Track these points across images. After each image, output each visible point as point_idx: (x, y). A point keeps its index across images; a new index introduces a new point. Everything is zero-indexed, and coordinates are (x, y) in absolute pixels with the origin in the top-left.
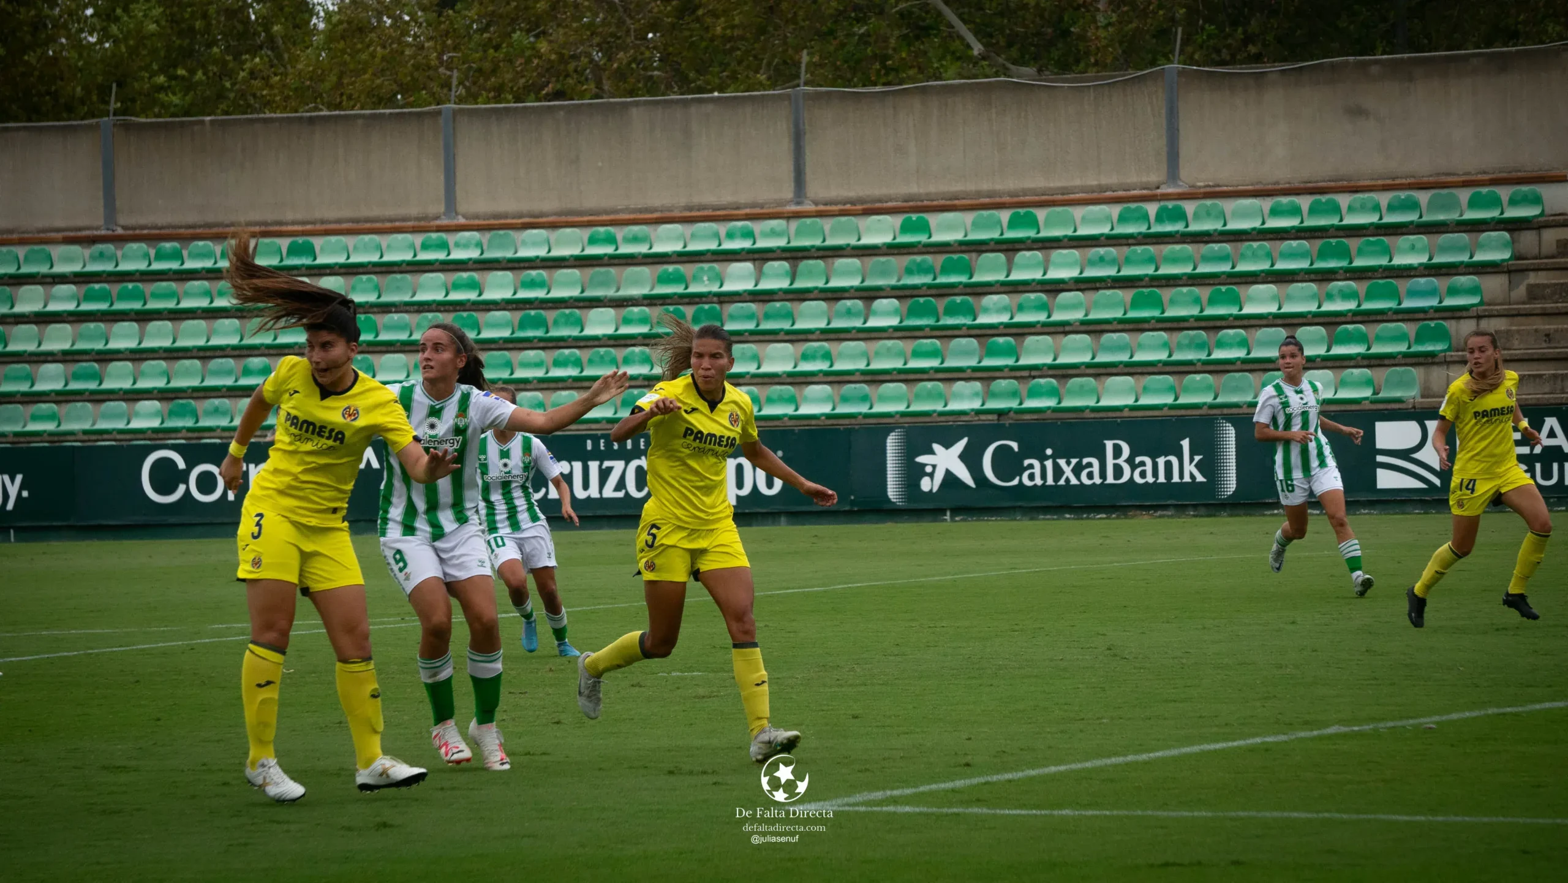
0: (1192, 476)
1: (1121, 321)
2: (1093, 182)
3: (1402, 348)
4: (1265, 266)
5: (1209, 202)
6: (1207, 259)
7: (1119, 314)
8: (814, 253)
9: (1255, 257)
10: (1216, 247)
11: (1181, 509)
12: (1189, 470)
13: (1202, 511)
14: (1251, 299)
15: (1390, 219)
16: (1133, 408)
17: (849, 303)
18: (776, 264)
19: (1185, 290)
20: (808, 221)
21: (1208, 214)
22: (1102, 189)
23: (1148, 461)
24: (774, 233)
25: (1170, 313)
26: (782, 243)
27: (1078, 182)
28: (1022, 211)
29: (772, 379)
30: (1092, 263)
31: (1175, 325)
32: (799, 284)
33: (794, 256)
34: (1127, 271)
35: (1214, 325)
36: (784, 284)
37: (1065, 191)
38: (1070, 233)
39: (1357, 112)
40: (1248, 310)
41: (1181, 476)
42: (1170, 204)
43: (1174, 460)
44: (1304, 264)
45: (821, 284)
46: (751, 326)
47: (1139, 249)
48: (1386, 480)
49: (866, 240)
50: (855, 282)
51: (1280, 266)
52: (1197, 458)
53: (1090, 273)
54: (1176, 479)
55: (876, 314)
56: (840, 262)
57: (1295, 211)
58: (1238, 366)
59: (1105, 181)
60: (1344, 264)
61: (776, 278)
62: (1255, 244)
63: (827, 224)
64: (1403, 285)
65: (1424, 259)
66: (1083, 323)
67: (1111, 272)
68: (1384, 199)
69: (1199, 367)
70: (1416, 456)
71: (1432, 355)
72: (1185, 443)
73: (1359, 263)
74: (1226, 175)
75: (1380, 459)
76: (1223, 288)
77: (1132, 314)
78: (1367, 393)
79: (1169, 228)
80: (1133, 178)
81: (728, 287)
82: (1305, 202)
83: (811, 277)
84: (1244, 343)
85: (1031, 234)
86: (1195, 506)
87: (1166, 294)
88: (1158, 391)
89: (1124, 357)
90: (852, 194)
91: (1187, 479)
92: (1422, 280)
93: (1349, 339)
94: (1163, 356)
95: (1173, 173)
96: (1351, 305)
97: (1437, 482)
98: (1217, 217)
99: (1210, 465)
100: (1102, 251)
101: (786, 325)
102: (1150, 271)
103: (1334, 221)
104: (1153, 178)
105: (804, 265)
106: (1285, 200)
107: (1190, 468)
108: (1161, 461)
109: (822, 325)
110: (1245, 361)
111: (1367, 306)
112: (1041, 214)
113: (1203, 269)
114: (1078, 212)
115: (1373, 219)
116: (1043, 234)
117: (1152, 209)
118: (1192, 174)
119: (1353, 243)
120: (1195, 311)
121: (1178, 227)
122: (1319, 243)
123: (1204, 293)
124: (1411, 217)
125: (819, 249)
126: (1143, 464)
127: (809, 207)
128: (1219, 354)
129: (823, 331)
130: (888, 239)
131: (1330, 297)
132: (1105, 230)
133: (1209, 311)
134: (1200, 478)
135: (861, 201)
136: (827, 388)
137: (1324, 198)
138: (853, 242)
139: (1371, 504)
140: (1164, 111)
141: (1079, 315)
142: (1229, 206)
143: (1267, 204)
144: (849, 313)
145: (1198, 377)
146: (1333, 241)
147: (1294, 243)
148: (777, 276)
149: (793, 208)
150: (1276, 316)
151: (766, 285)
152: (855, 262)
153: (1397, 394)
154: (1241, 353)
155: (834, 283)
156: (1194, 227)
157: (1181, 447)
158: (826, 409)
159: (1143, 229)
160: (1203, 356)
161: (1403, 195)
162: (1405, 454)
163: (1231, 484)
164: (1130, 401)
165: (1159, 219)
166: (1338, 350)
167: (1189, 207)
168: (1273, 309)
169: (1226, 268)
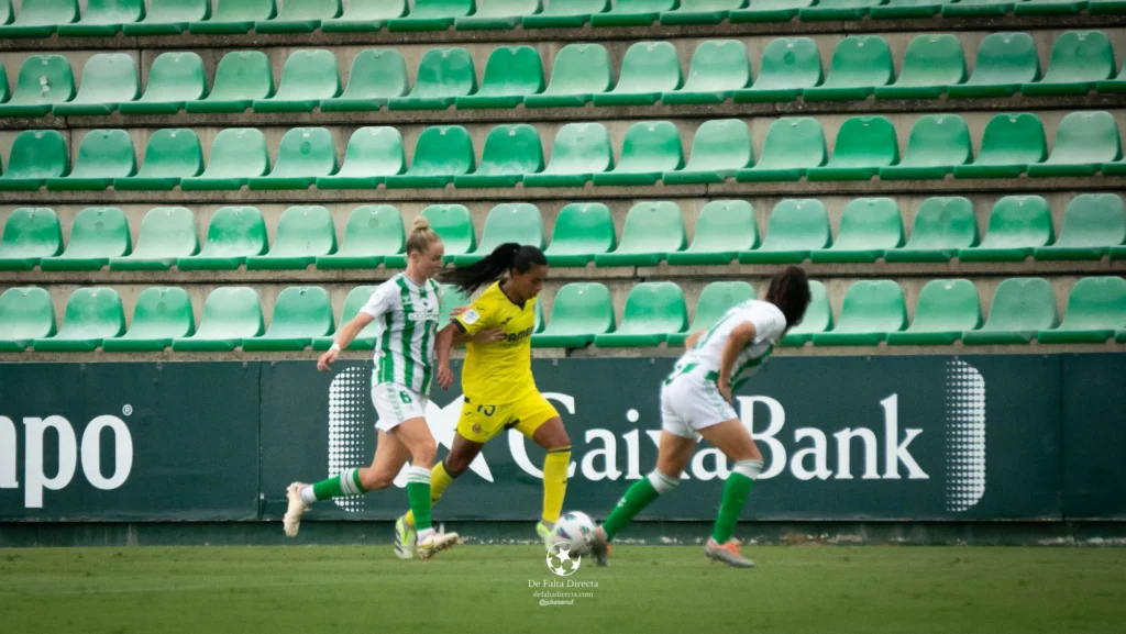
0: (902, 468)
1: (815, 177)
4: (1100, 75)
7: (812, 163)
8: (251, 37)
9: (1081, 58)
10: (1007, 38)
12: (896, 456)
13: (920, 535)
14: (1063, 138)
16: (821, 341)
17: (306, 133)
18: (179, 56)
19: (940, 118)
23: (818, 436)
25: (911, 162)
26: (194, 16)
29: (155, 274)
30: (771, 66)
31: (915, 186)
32: (219, 96)
33: (212, 41)
34: (837, 82)
36: (191, 95)
38: (735, 7)
40: (1059, 158)
41: (881, 467)
43: (868, 436)
45: (259, 96)
46: (121, 172)
47: (861, 40)
49: (355, 15)
50: (326, 94)
52: (912, 433)
53: (768, 84)
54: (871, 472)
55: (358, 154)
56: (298, 56)
61: (176, 82)
62: (1082, 35)
66: (743, 178)
67: (807, 83)
69: (954, 266)
72: (890, 405)
76: (1014, 118)
77: (838, 164)
81: (87, 99)
86: (907, 526)
87: (905, 125)
88: (871, 310)
91: (891, 473)
94: (888, 243)
99: (936, 449)
100: (791, 42)
101: (187, 173)
102: (878, 81)
105: (232, 59)
107: (897, 453)
108: (844, 437)
109: (255, 172)
110: (1042, 256)
113: (980, 80)
116: (686, 10)
120: (956, 160)
123: (978, 124)
125: (263, 30)
126: (808, 442)
128: (996, 242)
129: (256, 185)
130: (393, 14)
133: (985, 161)
134: (916, 472)
136: (252, 292)
138: (328, 17)
141: (737, 163)
144: (306, 151)
145: (949, 284)
148: (180, 80)
150: (1110, 172)
151: (157, 96)
154: (1037, 241)
155: (286, 95)
157: (881, 411)
158: (248, 332)
160: (963, 245)
163: (974, 484)
164: (817, 327)
168: (1106, 157)
169: (1025, 78)
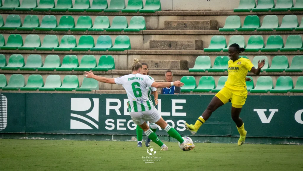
3: (93, 66)
4: (36, 26)
9: (31, 21)
10: (13, 16)
14: (27, 41)
15: (94, 8)
35: (8, 52)
40: (26, 46)
44: (53, 26)
48: (75, 125)
51: (43, 26)
57: (52, 2)
58: (19, 71)
60: (71, 27)
62: (32, 16)
64: (96, 38)
65: (107, 27)
70: (88, 114)
71: (105, 70)
73: (78, 27)
75: (72, 115)
76: (15, 35)
78: (75, 86)
84: (23, 61)
92: (105, 36)
93: (68, 61)
96: (73, 46)
97: (97, 126)
98: (16, 3)
103: (69, 7)
110: (22, 69)
111: (80, 47)
113: (7, 26)
115: (86, 7)
119: (76, 18)
120: (2, 45)
122: (60, 17)
123: (6, 37)
124: (104, 7)
128: (11, 66)
131: (63, 41)
133: (8, 46)
139: (68, 136)
146: (67, 16)
147: (49, 16)
150: (38, 49)
153: (88, 87)
154: (20, 66)
156: (5, 6)
160: (3, 66)
162: (83, 113)
166: (65, 66)
168: (37, 46)
169: (18, 26)
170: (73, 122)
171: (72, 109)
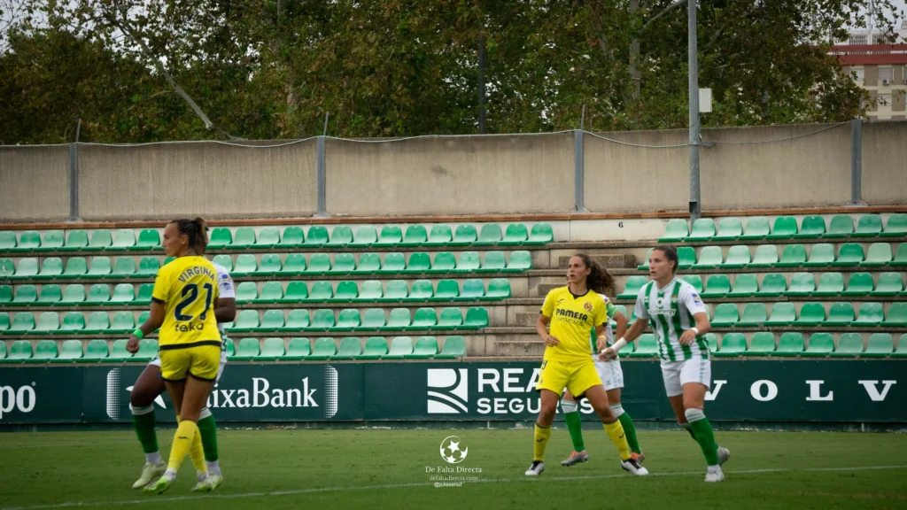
0: (309, 403)
1: (279, 302)
2: (270, 211)
3: (457, 323)
4: (376, 268)
5: (343, 226)
6: (338, 263)
7: (278, 297)
8: (80, 252)
9: (369, 262)
10: (345, 255)
11: (301, 424)
12: (307, 399)
13: (316, 426)
14: (364, 289)
15: (457, 240)
16: (282, 359)
17: (99, 286)
18: (53, 259)
19: (322, 282)
20: (78, 231)
21: (342, 234)
22: (276, 215)
23: (281, 392)
24: (53, 239)
25: (313, 297)
26: (59, 245)
27: (259, 211)
28: (221, 228)
29: (42, 336)
30: (264, 264)
31: (314, 305)
32: (68, 273)
33: (65, 254)
34: (287, 270)
35: (338, 306)
36: (58, 272)
37: (251, 216)
38: (251, 243)
39: (440, 171)
40: (363, 296)
41: (302, 402)
42: (318, 227)
43: (298, 392)
44: (401, 268)
45: (82, 273)
46: (32, 300)
47: (295, 255)
48: (434, 407)
49: (117, 245)
50: (106, 272)
51: (385, 268)
52: (313, 391)
53: (263, 270)
54: (299, 404)
55: (118, 294)
56: (96, 259)
57: (399, 233)
58: (353, 332)
59: (277, 210)
60: (425, 268)
61: (52, 268)
62: (370, 254)
63: (90, 233)
64: (461, 283)
65: (476, 267)
66: (254, 302)
67: (277, 269)
68: (454, 227)
69: (327, 333)
70: (452, 392)
71: (476, 328)
72: (306, 381)
73: (435, 268)
74: (356, 209)
75: (430, 393)
76: (347, 282)
77: (287, 298)
78: (433, 352)
79: (316, 242)
80: (295, 210)
81: (19, 274)
82: (404, 228)
83: (77, 268)
84: (358, 318)
85: (227, 243)
86: (311, 423)
87: (310, 284)
88: (299, 348)
89: (279, 325)
90: (109, 214)
91: (306, 404)
92: (473, 280)
93: (423, 317)
94: (304, 325)
95: (322, 206)
96: (428, 295)
97: (466, 409)
98: (348, 236)
99: (321, 396)
100: (271, 256)
101: (56, 300)
102: (301, 269)
103: (422, 241)
104: (308, 209)
105: (72, 260)
106: (391, 226)
107: (307, 397)
108: (289, 392)
109: (81, 300)
110: (357, 330)
111: (439, 296)
112: (233, 231)
113: (336, 269)
114: (258, 230)
115: (447, 240)
116: (234, 244)
117: (306, 229)
118: (335, 208)
119: (433, 255)
120: (328, 297)
121: (323, 241)
122: (410, 255)
123: (335, 284)
124: (471, 240)
125: (84, 250)
126: (277, 394)
127: (80, 222)
128: (341, 325)
129: (81, 304)
130: (131, 244)
131: (414, 289)
132: (275, 242)
133: (337, 297)
134: (314, 404)
135: (116, 219)
136: (79, 342)
137: (416, 226)
138: (107, 246)
139: (424, 423)
140: (316, 166)
141: (253, 297)
142: (355, 228)
143: (379, 228)
144: (99, 293)
145: (325, 339)
146: (420, 254)
147: (395, 254)
148: (54, 267)
149: (69, 222)
150: (380, 301)
151: (45, 273)
152: (106, 259)
153: (452, 353)
154: (355, 325)
155: (92, 273)
156: (333, 242)
157: (303, 383)
158: (78, 356)
159: (299, 242)
160: (330, 326)
161: (466, 225)
162: (446, 391)
163: (334, 408)
164: (280, 354)
165: (310, 235)
166: (417, 324)
167: (330, 229)
168: (378, 296)
169: (351, 269)
170: (430, 403)
171: (430, 384)
